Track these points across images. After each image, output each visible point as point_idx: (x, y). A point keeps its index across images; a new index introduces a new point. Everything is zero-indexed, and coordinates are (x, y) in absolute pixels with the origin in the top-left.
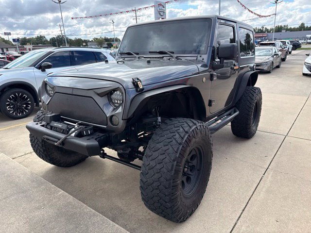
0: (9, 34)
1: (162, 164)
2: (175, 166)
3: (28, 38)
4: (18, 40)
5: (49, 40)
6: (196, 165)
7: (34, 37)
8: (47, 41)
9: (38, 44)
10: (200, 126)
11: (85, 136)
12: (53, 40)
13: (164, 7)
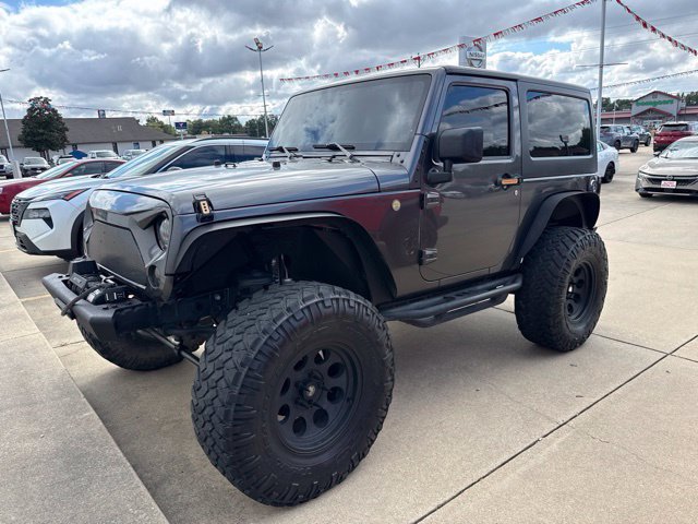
0: (173, 113)
1: (221, 371)
2: (243, 376)
3: (205, 120)
4: (185, 124)
5: (244, 124)
6: (344, 388)
7: (217, 118)
8: (240, 126)
9: (222, 132)
10: (337, 299)
11: (109, 302)
12: (251, 124)
13: (481, 50)
